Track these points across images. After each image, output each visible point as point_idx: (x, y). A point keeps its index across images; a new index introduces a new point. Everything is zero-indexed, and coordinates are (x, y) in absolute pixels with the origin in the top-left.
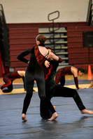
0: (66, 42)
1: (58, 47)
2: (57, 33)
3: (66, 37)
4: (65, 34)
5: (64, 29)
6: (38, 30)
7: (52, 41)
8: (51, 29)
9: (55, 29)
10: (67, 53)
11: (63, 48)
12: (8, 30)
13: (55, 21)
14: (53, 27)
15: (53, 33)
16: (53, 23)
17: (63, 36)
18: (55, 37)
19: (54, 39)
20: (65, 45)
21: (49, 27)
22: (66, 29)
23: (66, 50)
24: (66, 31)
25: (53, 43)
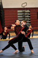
0: (30, 17)
1: (26, 19)
2: (26, 13)
3: (30, 14)
4: (29, 13)
5: (29, 10)
6: (17, 11)
7: (23, 16)
8: (23, 11)
9: (25, 11)
10: (30, 22)
11: (28, 19)
12: (4, 11)
13: (25, 7)
14: (24, 10)
15: (24, 12)
16: (24, 8)
17: (28, 14)
18: (25, 14)
19: (24, 15)
20: (29, 18)
21: (22, 10)
22: (30, 11)
23: (30, 20)
24: (30, 12)
25: (24, 17)
